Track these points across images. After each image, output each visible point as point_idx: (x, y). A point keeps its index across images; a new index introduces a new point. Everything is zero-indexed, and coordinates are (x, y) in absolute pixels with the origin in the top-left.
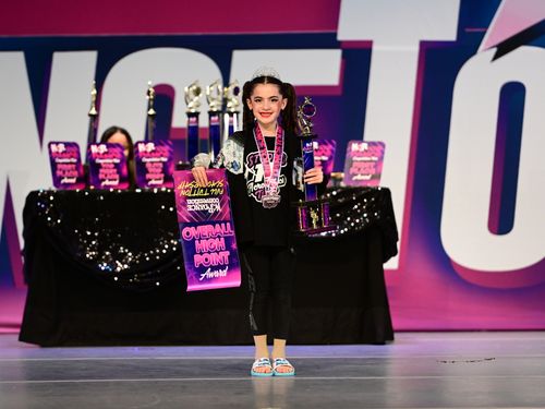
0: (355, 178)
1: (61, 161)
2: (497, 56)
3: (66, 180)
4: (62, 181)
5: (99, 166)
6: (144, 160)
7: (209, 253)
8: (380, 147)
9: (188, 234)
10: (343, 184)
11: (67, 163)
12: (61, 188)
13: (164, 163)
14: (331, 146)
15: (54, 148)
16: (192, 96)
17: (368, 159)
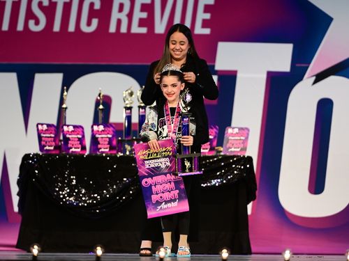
0: (230, 150)
1: (44, 135)
2: (315, 82)
3: (47, 148)
4: (45, 148)
5: (69, 139)
6: (97, 136)
7: (163, 192)
8: (246, 131)
9: (146, 182)
10: (222, 154)
11: (48, 137)
12: (44, 153)
13: (109, 138)
14: (215, 130)
15: (40, 127)
16: (128, 97)
17: (239, 138)
